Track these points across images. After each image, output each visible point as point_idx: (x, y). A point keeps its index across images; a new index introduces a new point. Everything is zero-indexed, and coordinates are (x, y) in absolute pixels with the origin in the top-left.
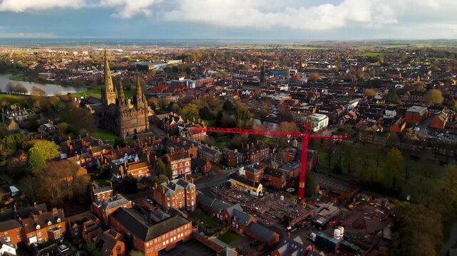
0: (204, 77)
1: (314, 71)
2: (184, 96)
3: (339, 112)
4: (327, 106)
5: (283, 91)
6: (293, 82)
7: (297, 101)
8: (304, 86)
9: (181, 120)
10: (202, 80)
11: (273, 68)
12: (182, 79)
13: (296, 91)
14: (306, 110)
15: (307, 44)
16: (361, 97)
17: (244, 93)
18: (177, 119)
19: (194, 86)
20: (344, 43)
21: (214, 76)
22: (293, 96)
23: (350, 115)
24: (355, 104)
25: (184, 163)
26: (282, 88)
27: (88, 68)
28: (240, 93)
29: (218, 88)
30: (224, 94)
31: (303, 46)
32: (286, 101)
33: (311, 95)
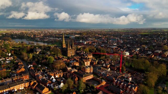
0: (88, 40)
1: (125, 39)
2: (83, 46)
3: (133, 51)
4: (129, 50)
5: (115, 45)
6: (118, 43)
8: (121, 44)
9: (84, 52)
10: (88, 42)
11: (111, 38)
12: (81, 41)
13: (119, 45)
14: (122, 51)
17: (102, 46)
18: (83, 52)
19: (85, 43)
20: (137, 29)
21: (91, 40)
22: (118, 47)
23: (136, 52)
24: (138, 49)
25: (88, 63)
27: (50, 37)
28: (101, 45)
29: (93, 44)
30: (95, 46)
31: (122, 30)
32: (115, 48)
33: (124, 46)
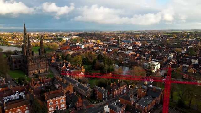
1: (144, 40)
2: (76, 52)
3: (165, 60)
4: (156, 57)
5: (130, 49)
6: (134, 46)
7: (138, 55)
8: (140, 47)
9: (69, 64)
10: (88, 44)
11: (123, 39)
12: (77, 44)
13: (136, 49)
14: (144, 59)
15: (137, 31)
16: (174, 52)
17: (109, 50)
18: (67, 64)
19: (83, 47)
20: (154, 30)
21: (94, 43)
22: (136, 52)
23: (173, 62)
24: (172, 56)
25: (59, 101)
26: (129, 48)
27: (34, 40)
28: (107, 50)
29: (95, 48)
30: (98, 51)
32: (132, 54)
33: (146, 51)
